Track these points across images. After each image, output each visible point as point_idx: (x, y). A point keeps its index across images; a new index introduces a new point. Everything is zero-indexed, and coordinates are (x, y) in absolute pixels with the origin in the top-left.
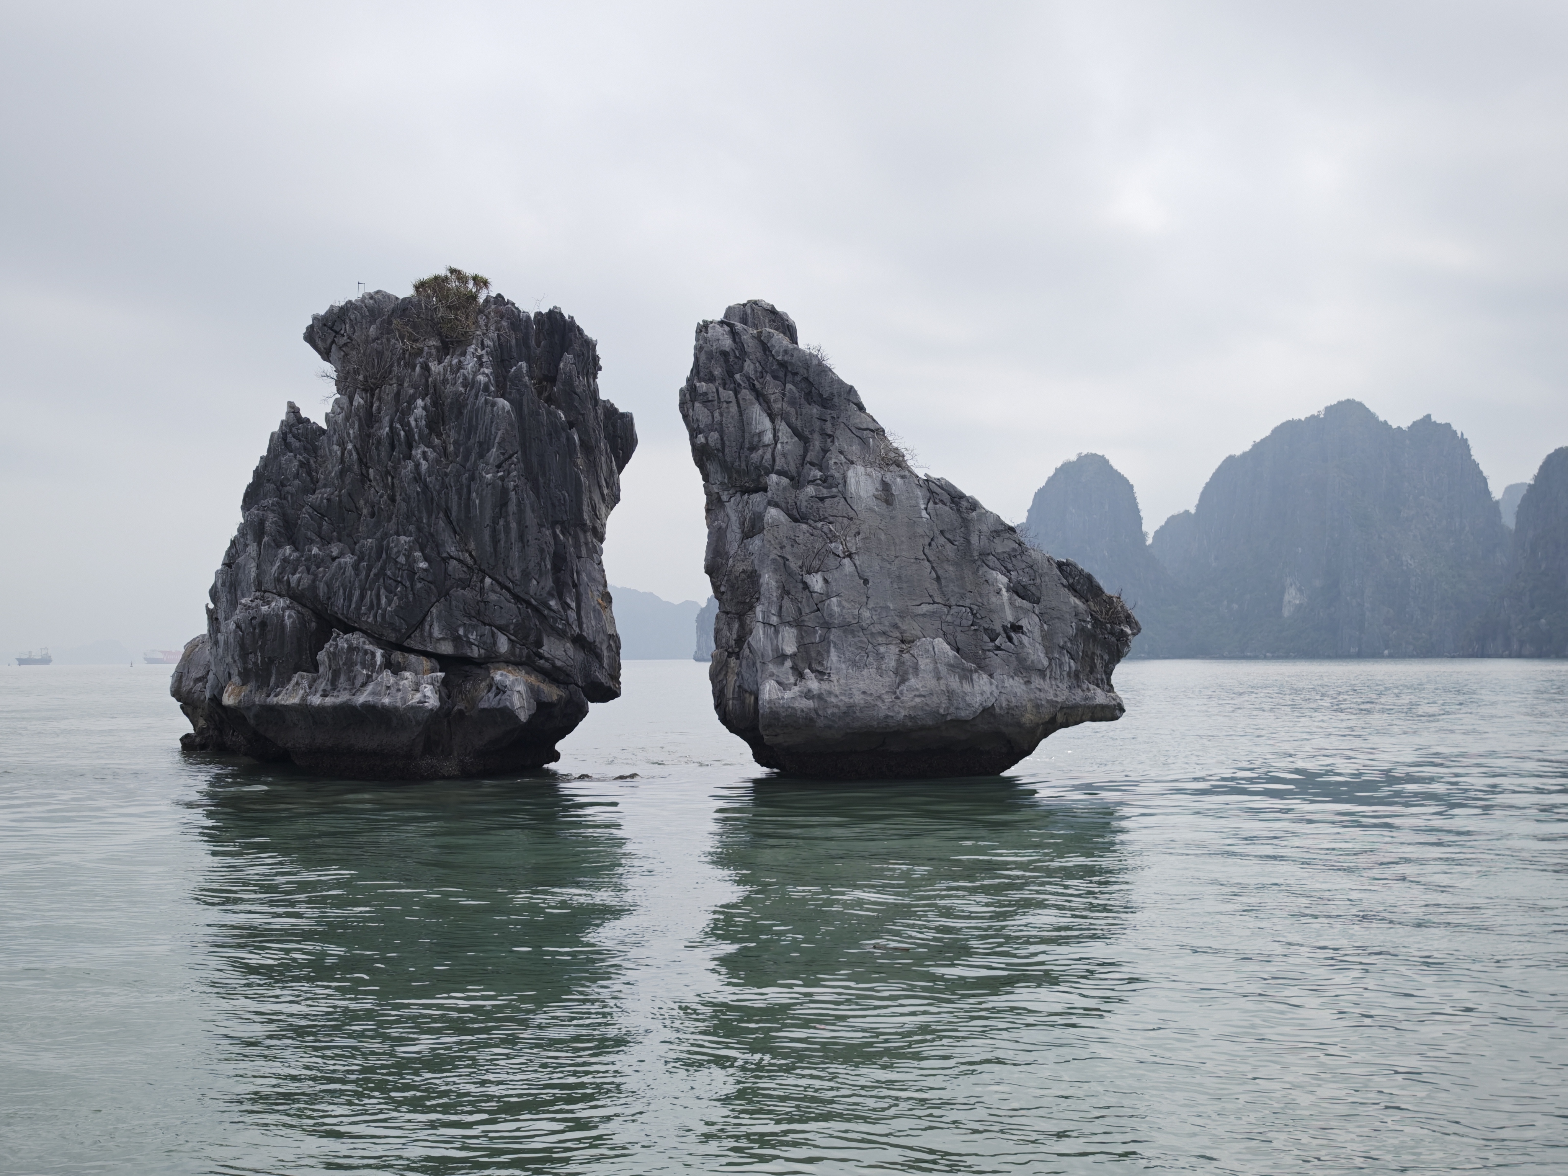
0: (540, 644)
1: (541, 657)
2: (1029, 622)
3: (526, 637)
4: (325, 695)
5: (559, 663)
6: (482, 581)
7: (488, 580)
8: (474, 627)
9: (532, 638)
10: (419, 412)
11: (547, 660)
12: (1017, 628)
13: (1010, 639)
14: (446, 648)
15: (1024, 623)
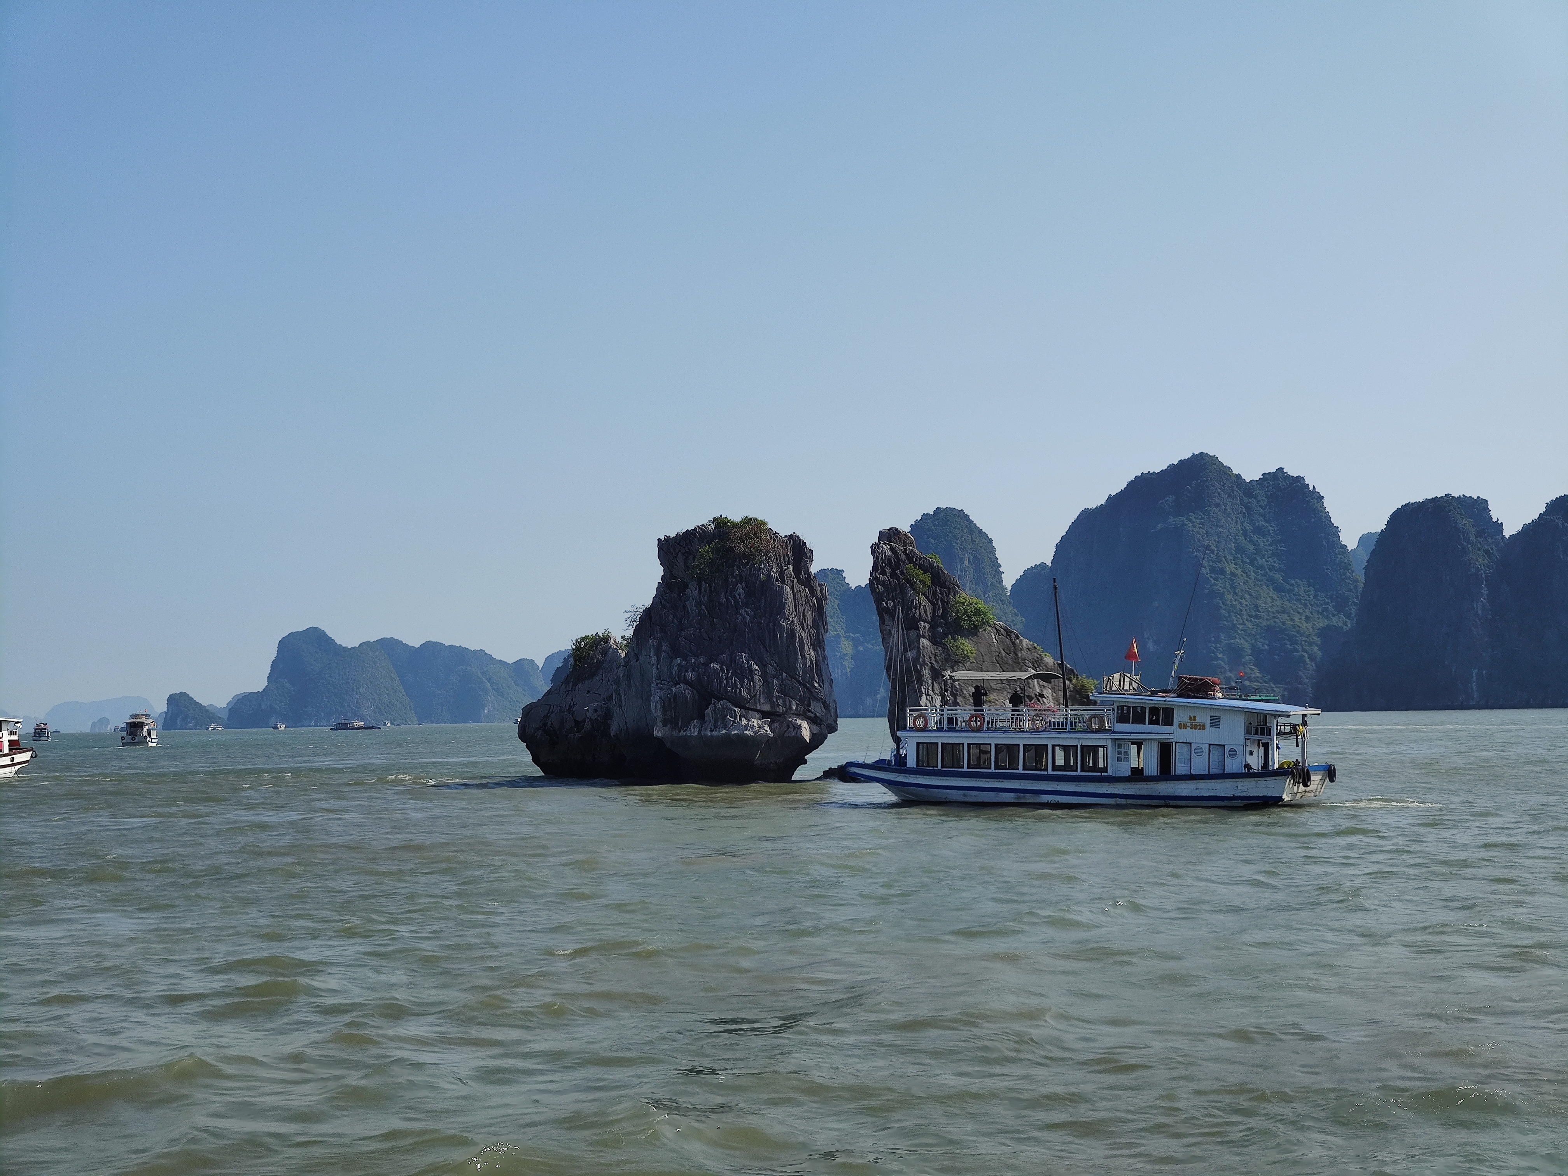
0: (809, 705)
1: (810, 711)
2: (1048, 692)
3: (804, 703)
4: (712, 731)
5: (818, 714)
6: (782, 675)
7: (784, 674)
8: (781, 697)
9: (806, 703)
10: (741, 591)
11: (812, 713)
12: (1042, 696)
13: (1039, 701)
14: (766, 708)
15: (1045, 693)
